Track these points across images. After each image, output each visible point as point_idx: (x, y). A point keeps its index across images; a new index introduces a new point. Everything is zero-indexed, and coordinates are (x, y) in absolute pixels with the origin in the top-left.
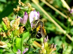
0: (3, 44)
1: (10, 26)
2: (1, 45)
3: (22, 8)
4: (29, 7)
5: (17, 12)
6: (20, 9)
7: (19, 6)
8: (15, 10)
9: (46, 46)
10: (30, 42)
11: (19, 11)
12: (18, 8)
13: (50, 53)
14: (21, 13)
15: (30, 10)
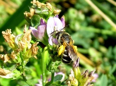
0: (6, 73)
1: (14, 43)
2: (3, 75)
3: (37, 12)
4: (49, 10)
5: (30, 18)
6: (35, 13)
7: (34, 8)
8: (27, 15)
9: (77, 74)
10: (52, 68)
11: (33, 17)
12: (32, 10)
13: (85, 85)
14: (36, 19)
15: (51, 13)
